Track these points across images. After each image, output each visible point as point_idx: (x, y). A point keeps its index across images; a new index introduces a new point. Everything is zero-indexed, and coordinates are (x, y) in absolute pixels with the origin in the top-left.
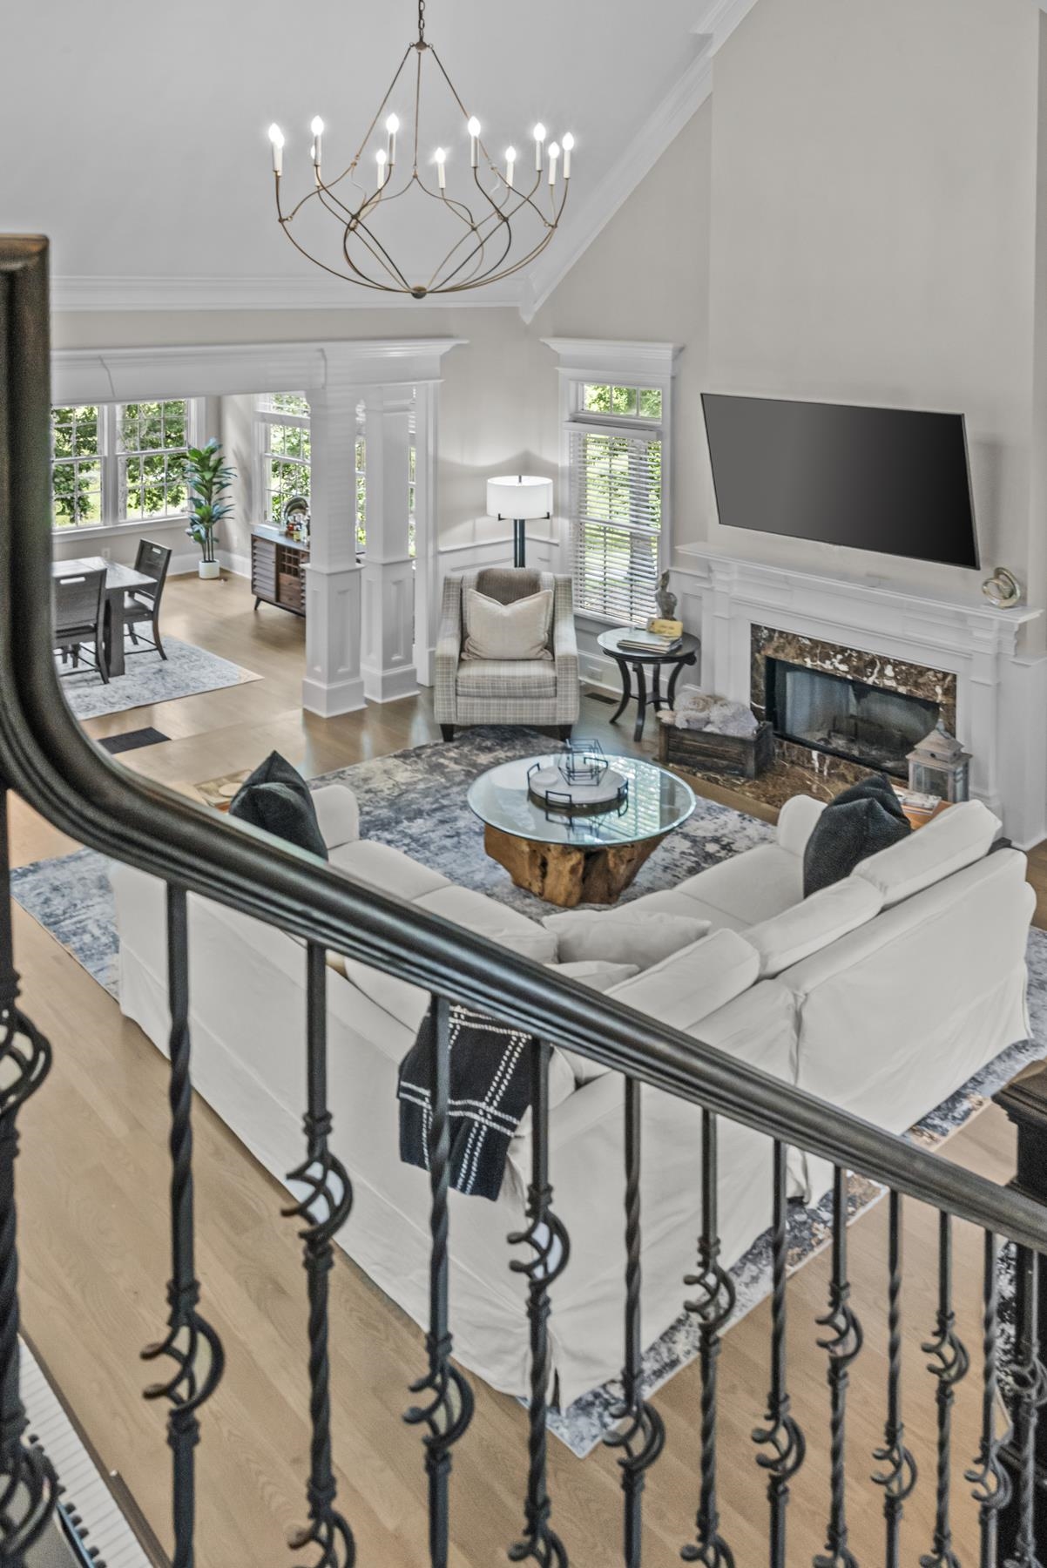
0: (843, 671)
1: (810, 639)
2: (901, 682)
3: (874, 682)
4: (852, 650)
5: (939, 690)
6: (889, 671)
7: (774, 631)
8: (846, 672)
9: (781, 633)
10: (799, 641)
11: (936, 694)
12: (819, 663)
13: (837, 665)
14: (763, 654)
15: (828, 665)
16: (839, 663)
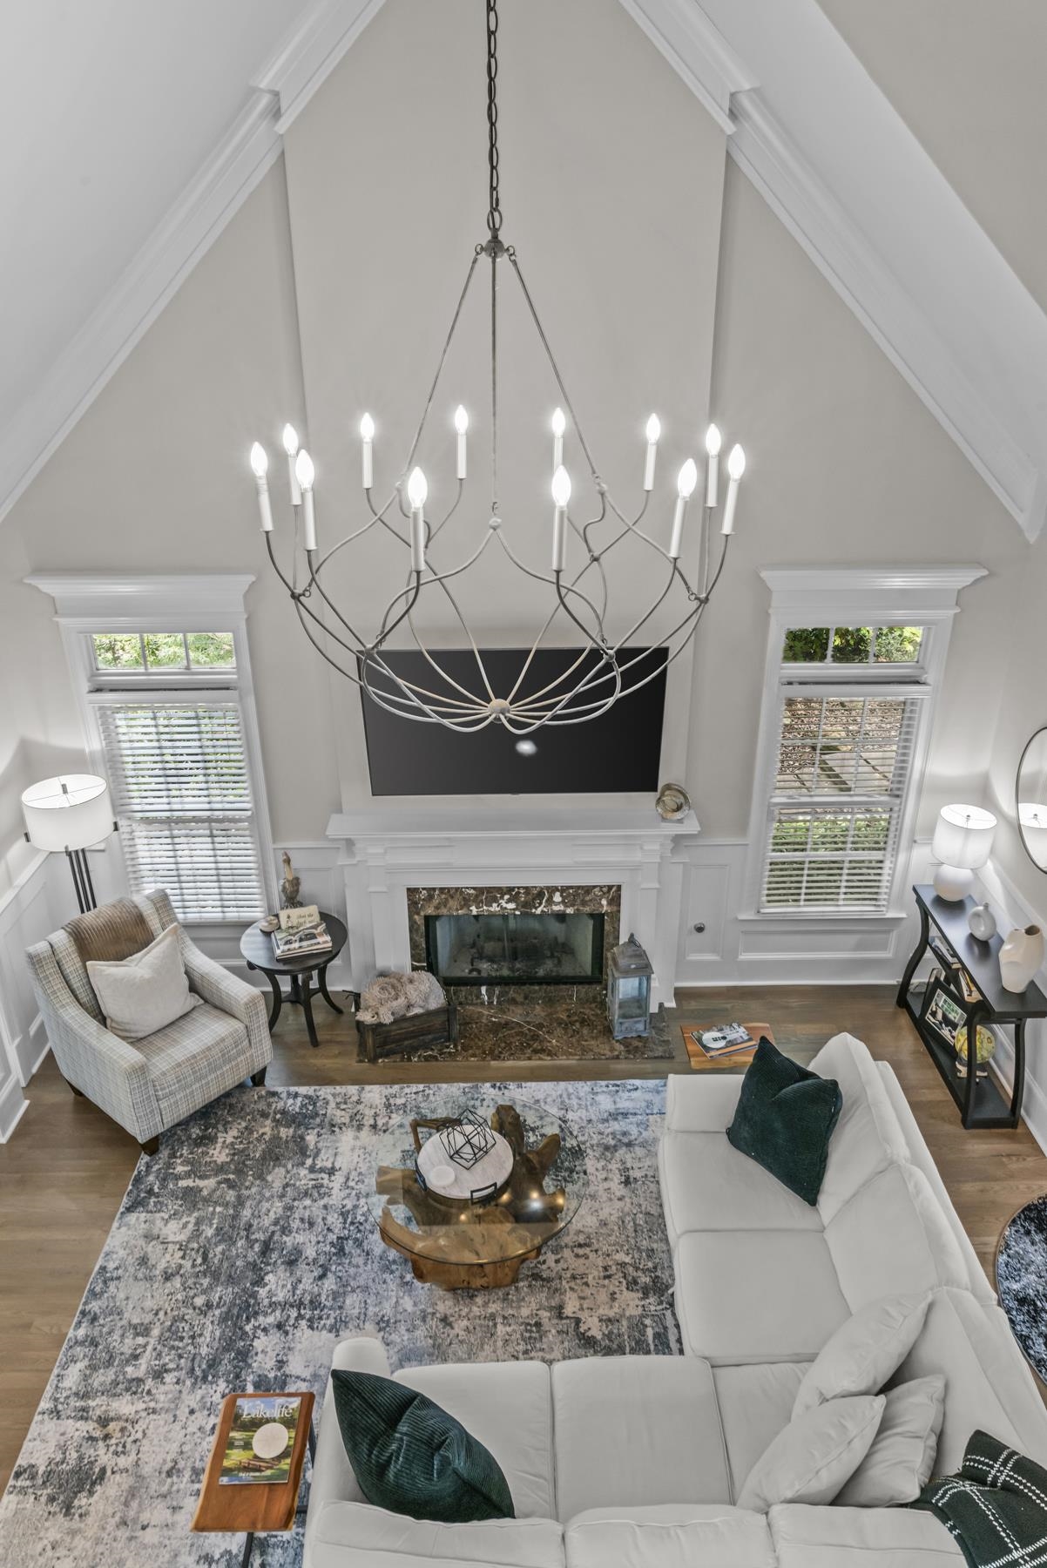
1: (474, 888)
2: (568, 904)
3: (543, 911)
4: (519, 888)
5: (604, 902)
6: (557, 898)
7: (434, 889)
8: (514, 909)
9: (442, 890)
11: (602, 906)
12: (485, 908)
13: (504, 905)
14: (422, 914)
15: (495, 908)
16: (506, 903)
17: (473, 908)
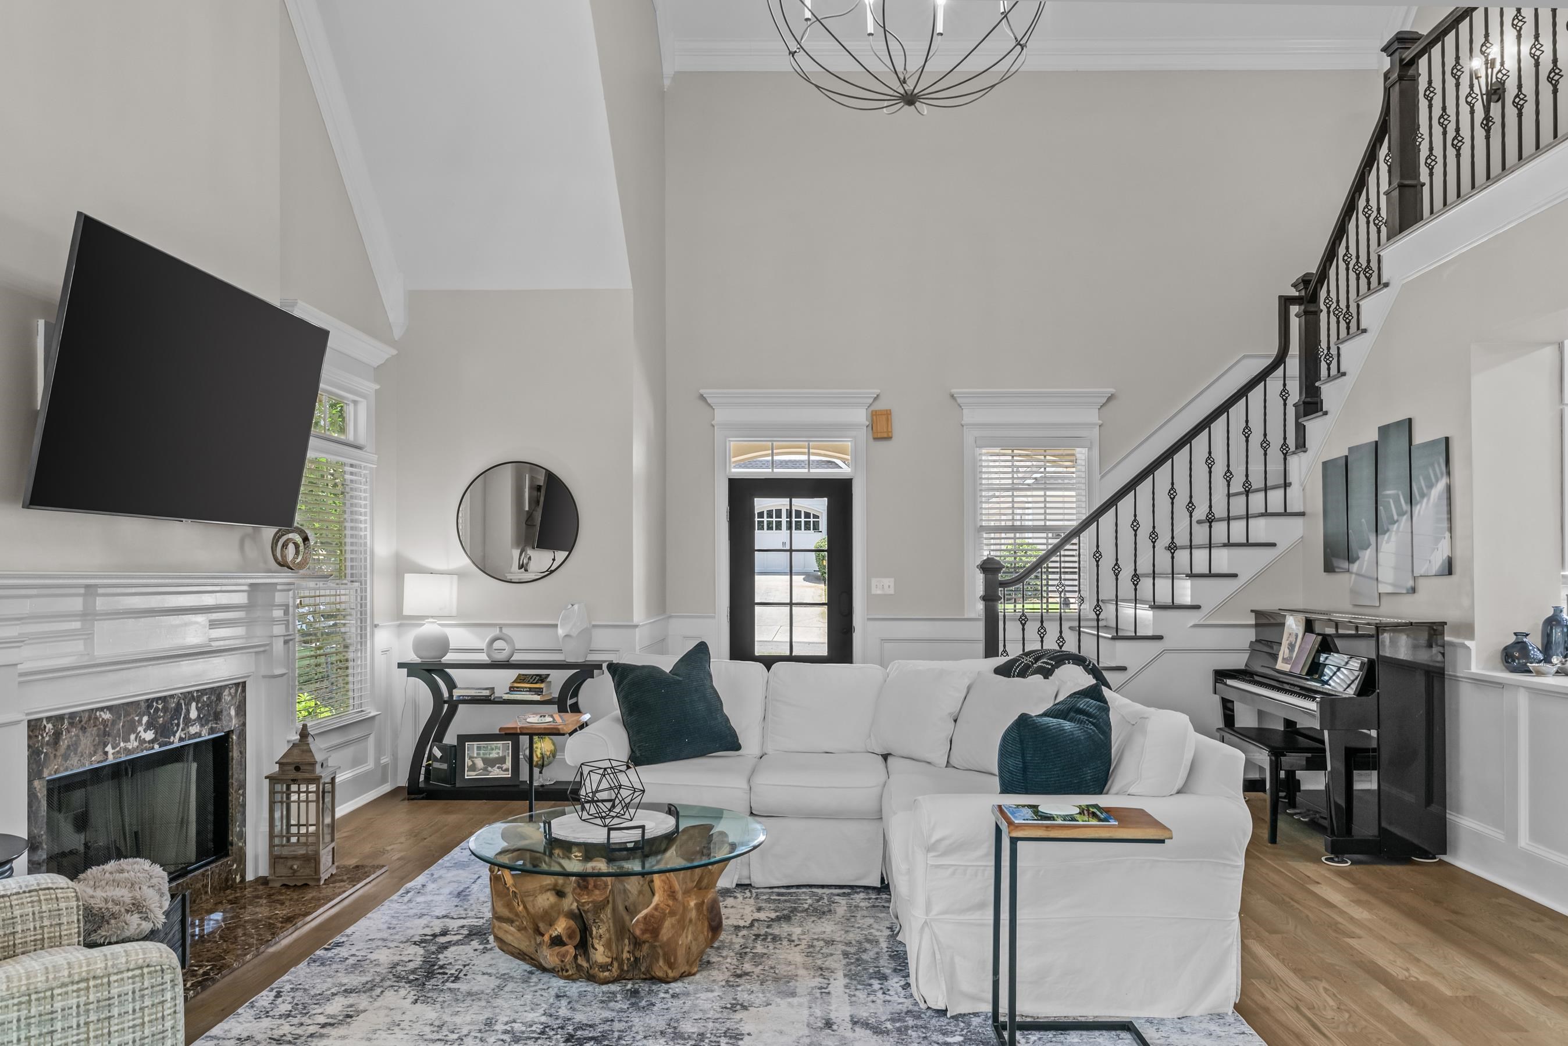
0: (149, 742)
1: (109, 708)
2: (203, 722)
5: (233, 712)
6: (193, 713)
7: (60, 718)
8: (153, 741)
9: (72, 716)
10: (96, 718)
12: (122, 744)
13: (143, 735)
14: (46, 776)
15: (132, 743)
16: (145, 731)
17: (109, 749)
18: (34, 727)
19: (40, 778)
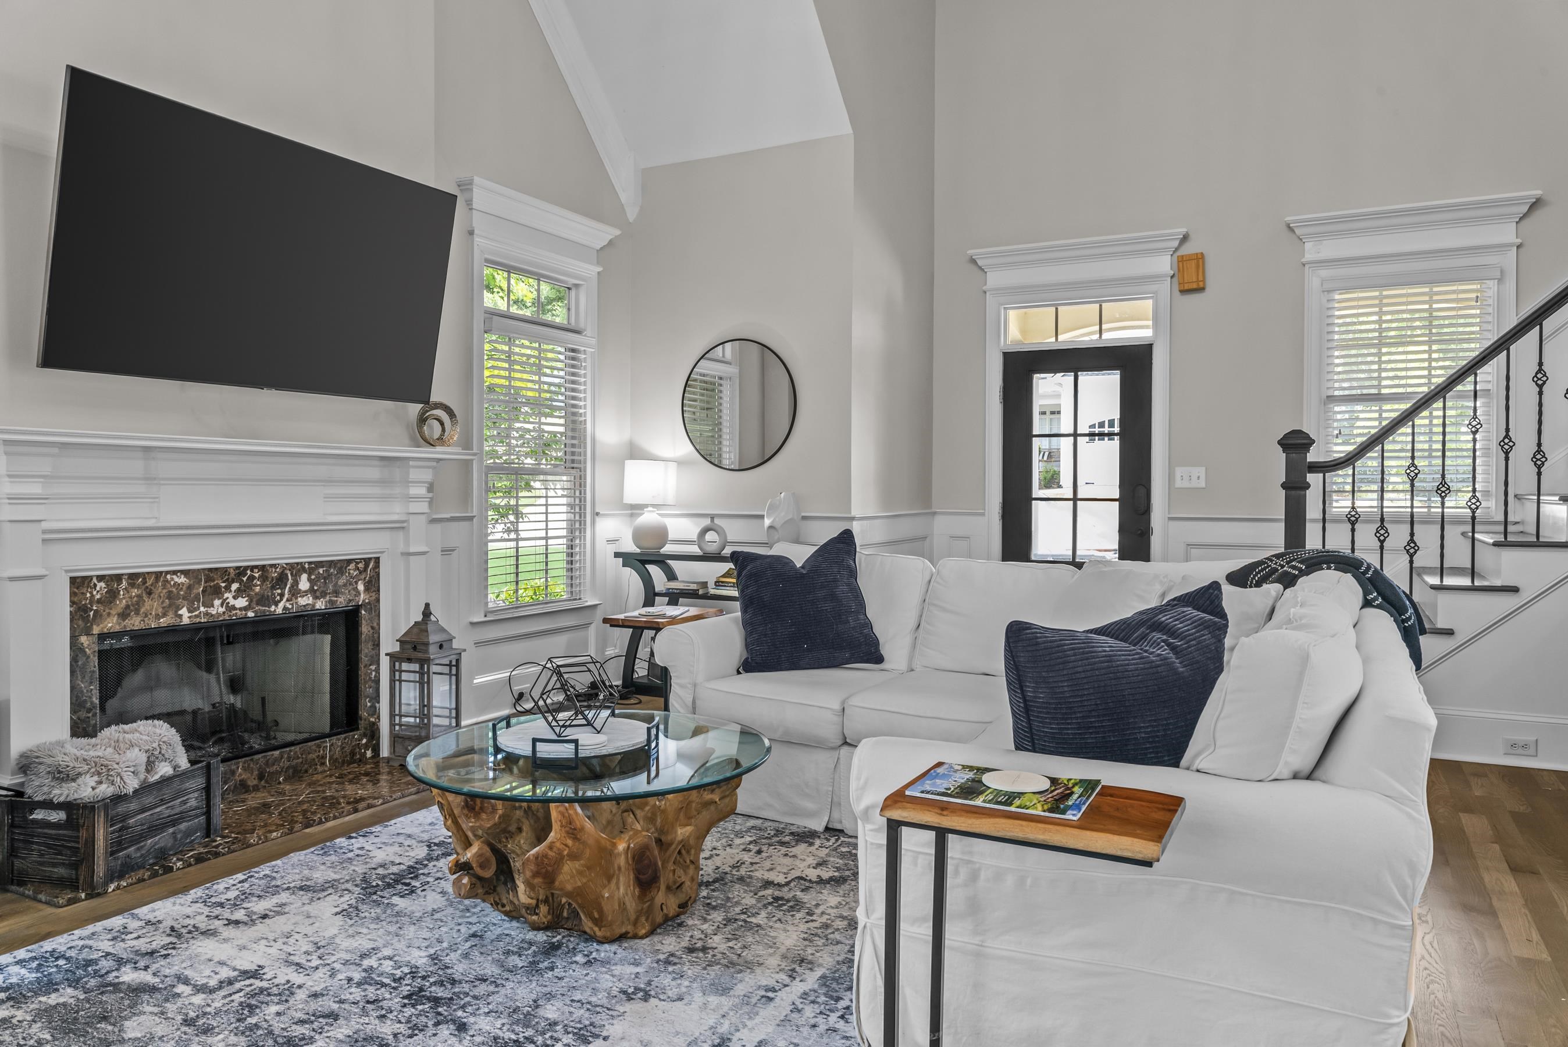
0: (241, 609)
1: (185, 573)
2: (318, 594)
3: (285, 608)
4: (252, 568)
5: (361, 587)
6: (304, 584)
7: (118, 578)
8: (246, 609)
9: (133, 577)
10: (166, 581)
11: (358, 593)
12: (202, 609)
13: (232, 602)
14: (96, 630)
15: (217, 608)
16: (235, 598)
17: (184, 611)
18: (79, 584)
19: (88, 633)
